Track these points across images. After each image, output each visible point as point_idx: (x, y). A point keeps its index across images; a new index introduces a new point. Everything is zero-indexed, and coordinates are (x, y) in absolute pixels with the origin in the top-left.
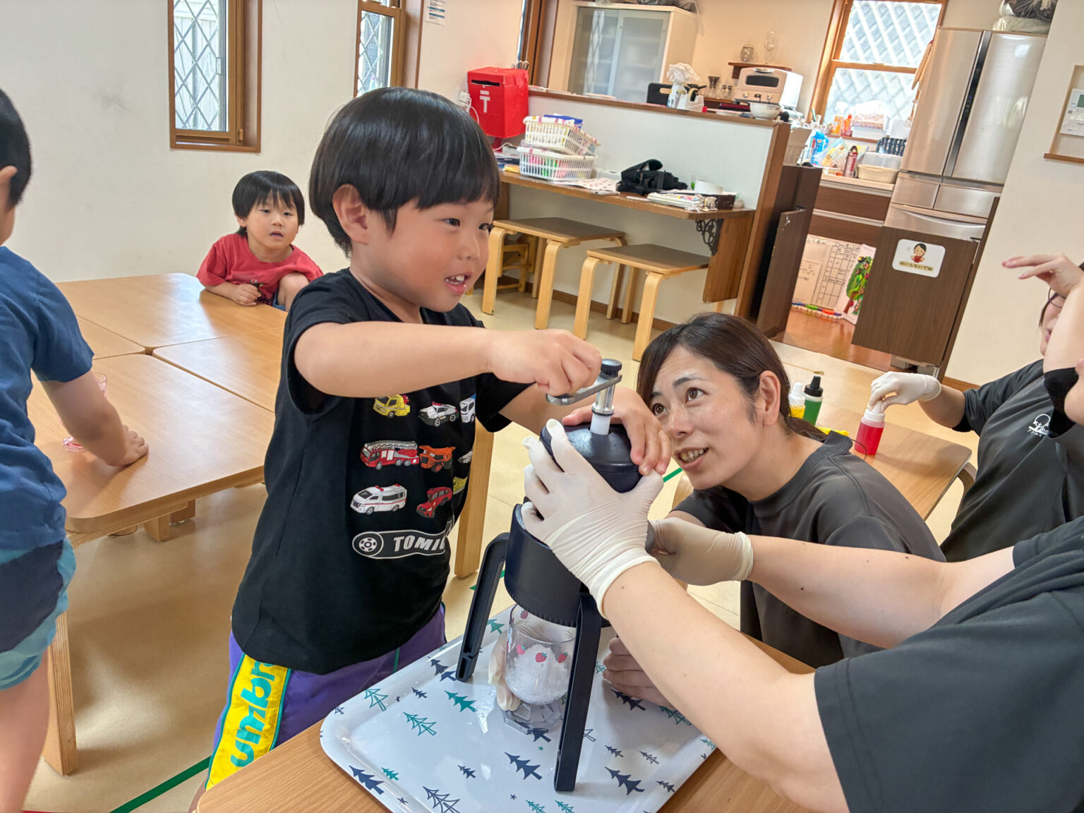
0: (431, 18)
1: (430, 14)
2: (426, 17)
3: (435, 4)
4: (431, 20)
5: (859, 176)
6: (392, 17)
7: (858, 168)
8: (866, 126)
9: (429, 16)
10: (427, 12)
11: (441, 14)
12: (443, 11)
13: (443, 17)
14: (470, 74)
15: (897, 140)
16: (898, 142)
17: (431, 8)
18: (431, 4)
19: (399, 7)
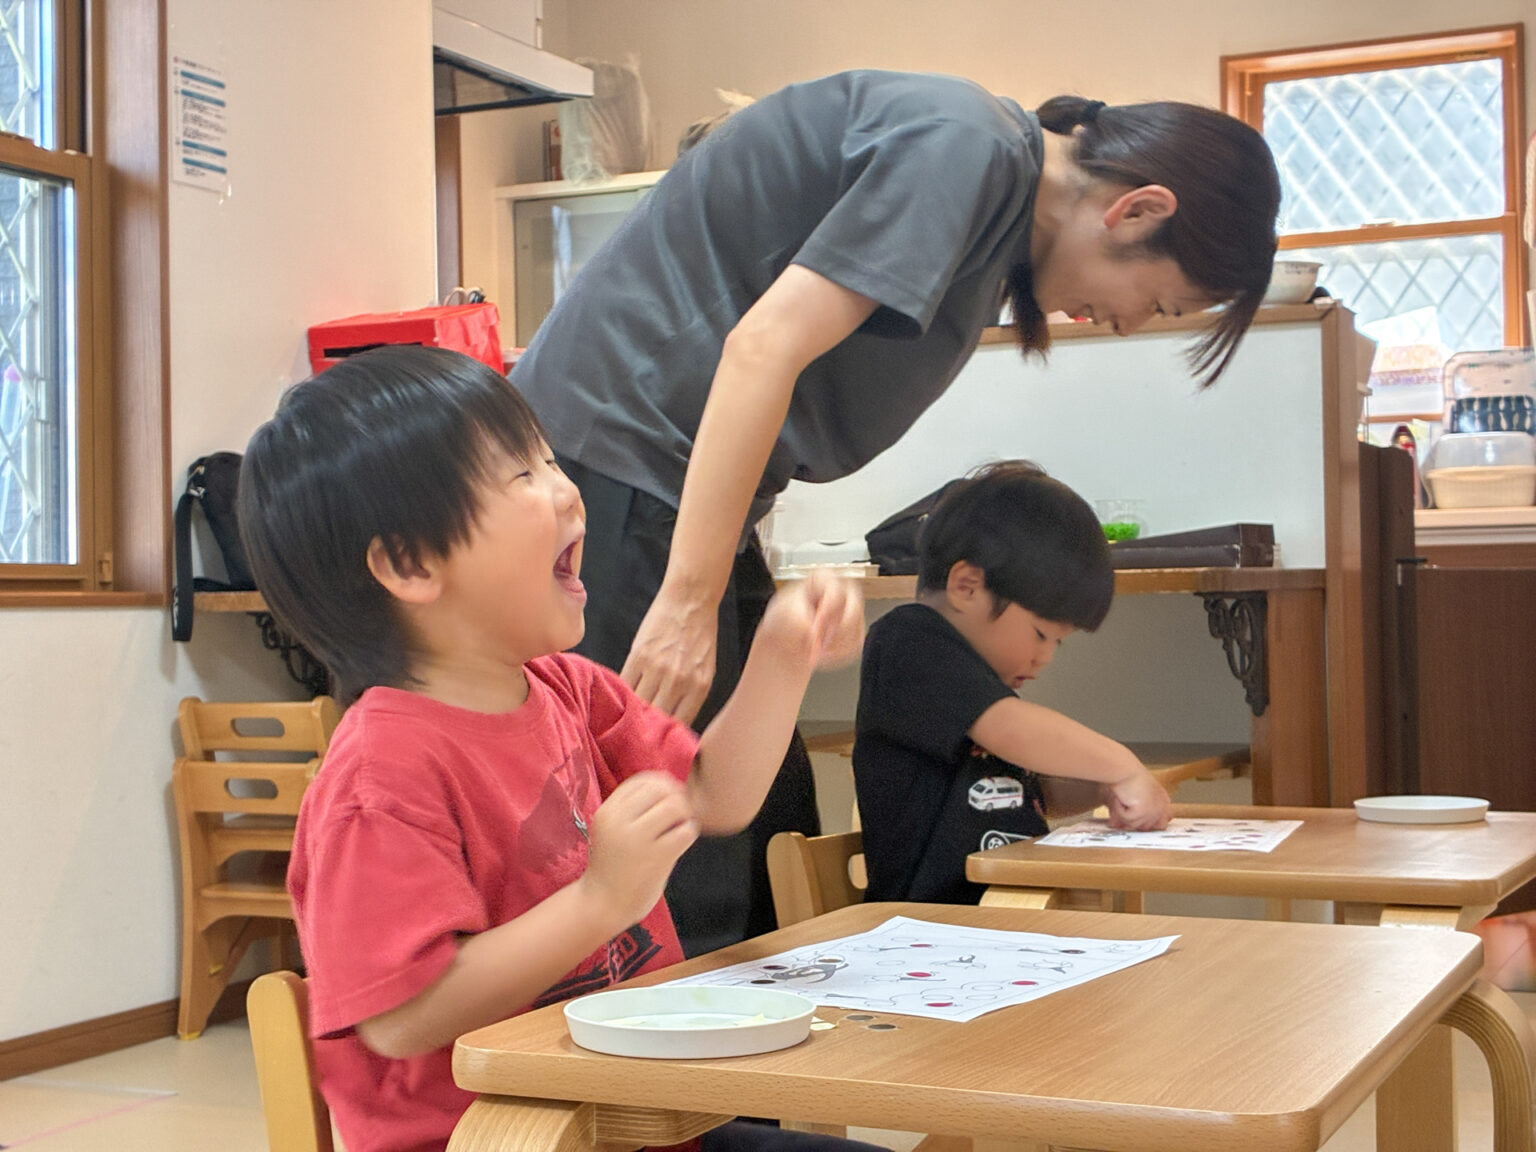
0: (188, 172)
1: (186, 161)
2: (177, 169)
3: (197, 134)
4: (190, 179)
5: (1439, 504)
6: (63, 181)
7: (1429, 482)
8: (1398, 381)
9: (183, 167)
10: (176, 154)
11: (217, 161)
12: (222, 153)
13: (223, 171)
14: (315, 336)
15: (1497, 400)
16: (1502, 405)
17: (186, 144)
18: (185, 134)
19: (83, 148)
